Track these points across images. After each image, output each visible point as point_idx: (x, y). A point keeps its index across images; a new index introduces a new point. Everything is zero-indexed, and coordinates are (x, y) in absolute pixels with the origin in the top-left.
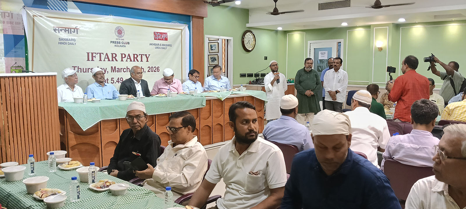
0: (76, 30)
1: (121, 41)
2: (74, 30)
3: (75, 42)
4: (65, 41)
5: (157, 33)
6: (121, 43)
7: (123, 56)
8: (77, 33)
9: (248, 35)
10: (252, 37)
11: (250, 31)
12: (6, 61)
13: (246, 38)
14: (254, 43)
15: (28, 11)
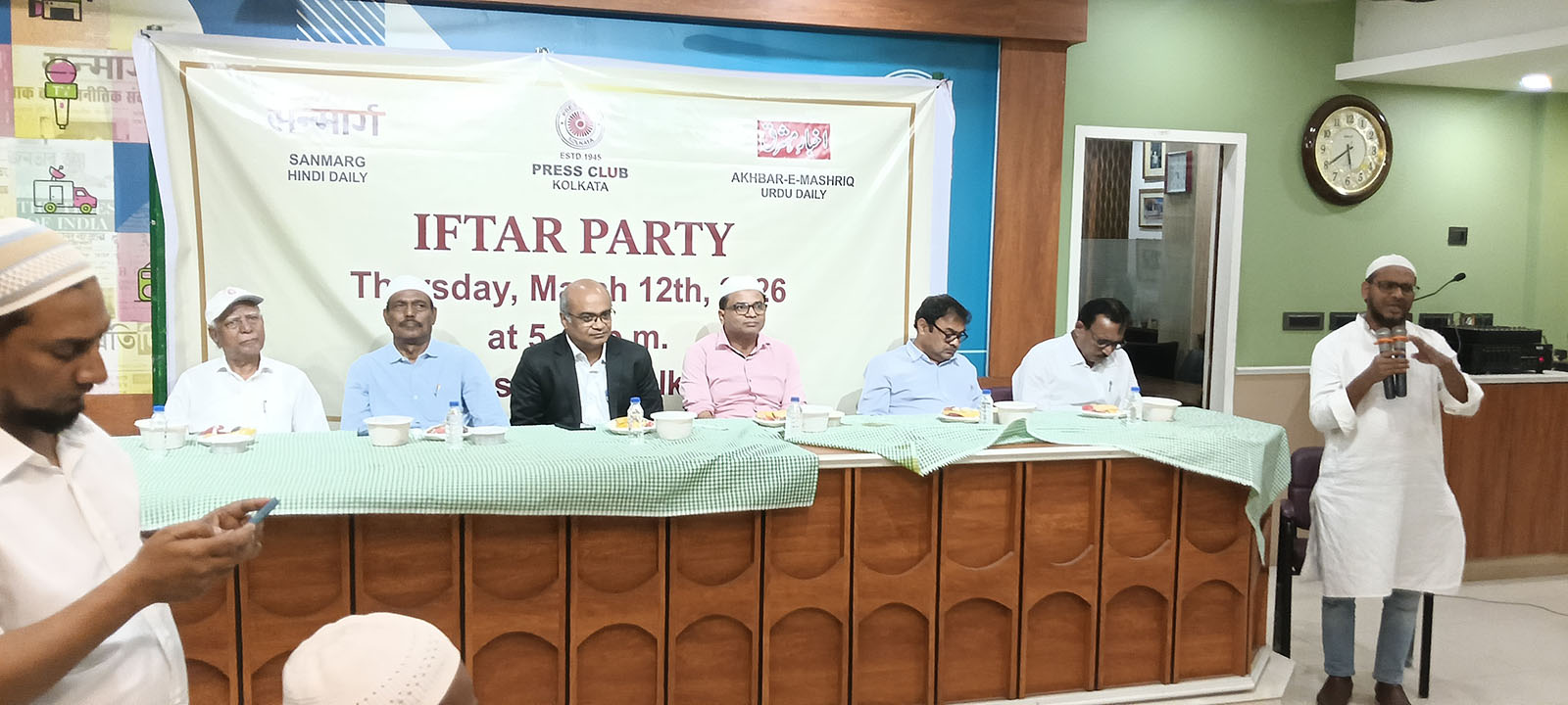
0: (369, 119)
1: (585, 165)
2: (363, 119)
4: (314, 168)
5: (776, 124)
6: (585, 171)
7: (592, 231)
8: (375, 133)
9: (1344, 123)
10: (1369, 127)
11: (1359, 98)
12: (118, 247)
13: (1327, 134)
14: (1380, 160)
15: (162, 48)
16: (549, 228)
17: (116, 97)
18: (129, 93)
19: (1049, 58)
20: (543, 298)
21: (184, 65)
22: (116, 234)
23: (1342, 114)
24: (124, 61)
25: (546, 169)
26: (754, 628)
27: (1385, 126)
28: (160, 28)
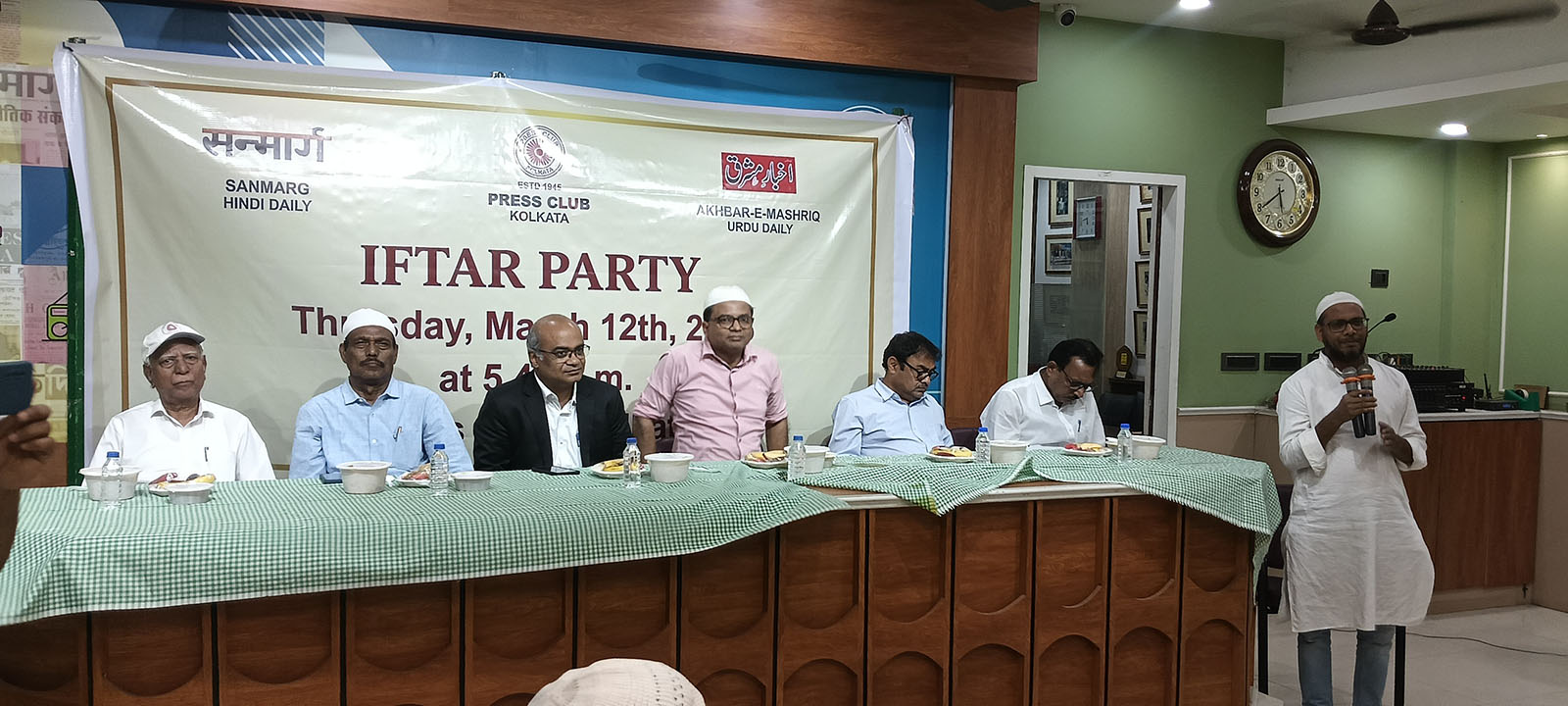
0: (314, 144)
1: (544, 195)
2: (307, 143)
3: (306, 199)
4: (254, 194)
5: (741, 157)
6: (544, 201)
7: (551, 265)
8: (320, 160)
9: (1275, 165)
10: (1298, 172)
11: (1289, 141)
12: (25, 281)
13: (1260, 177)
14: (1308, 203)
15: (84, 61)
16: (506, 260)
17: (26, 116)
18: (41, 112)
19: (1001, 96)
20: (500, 337)
21: (110, 81)
22: (22, 266)
23: (1274, 158)
24: (36, 77)
25: (504, 198)
26: (768, 683)
27: (1312, 169)
28: (84, 41)
